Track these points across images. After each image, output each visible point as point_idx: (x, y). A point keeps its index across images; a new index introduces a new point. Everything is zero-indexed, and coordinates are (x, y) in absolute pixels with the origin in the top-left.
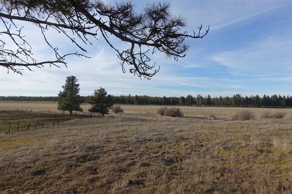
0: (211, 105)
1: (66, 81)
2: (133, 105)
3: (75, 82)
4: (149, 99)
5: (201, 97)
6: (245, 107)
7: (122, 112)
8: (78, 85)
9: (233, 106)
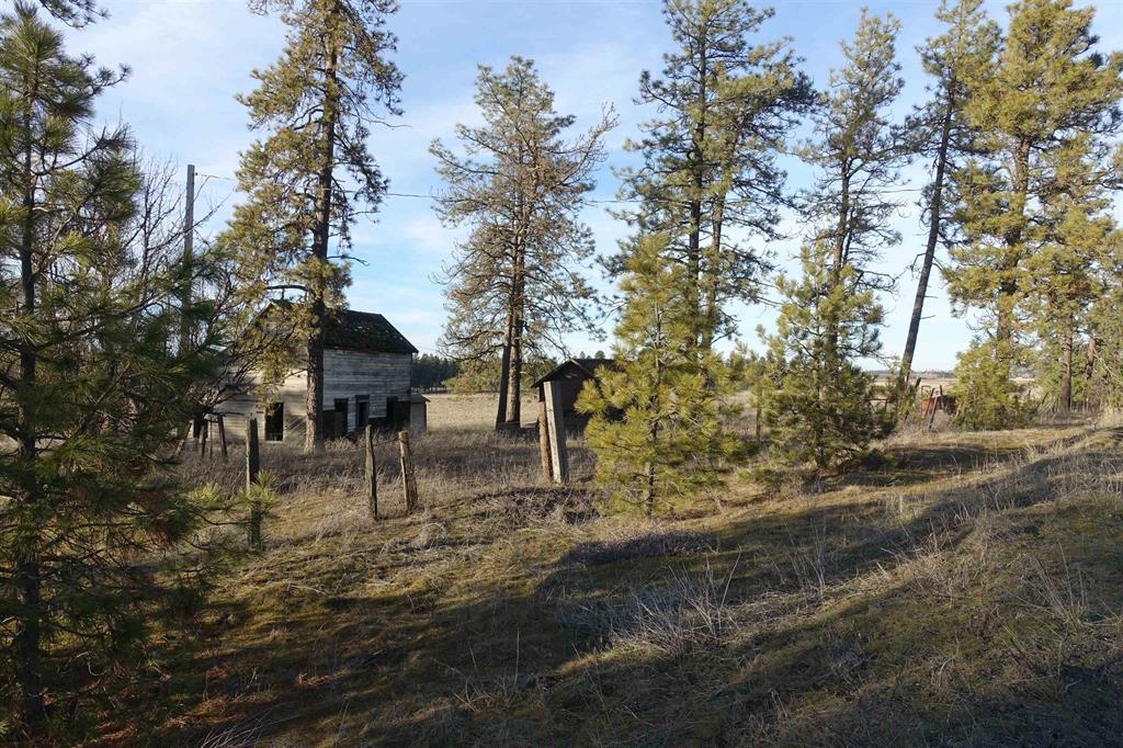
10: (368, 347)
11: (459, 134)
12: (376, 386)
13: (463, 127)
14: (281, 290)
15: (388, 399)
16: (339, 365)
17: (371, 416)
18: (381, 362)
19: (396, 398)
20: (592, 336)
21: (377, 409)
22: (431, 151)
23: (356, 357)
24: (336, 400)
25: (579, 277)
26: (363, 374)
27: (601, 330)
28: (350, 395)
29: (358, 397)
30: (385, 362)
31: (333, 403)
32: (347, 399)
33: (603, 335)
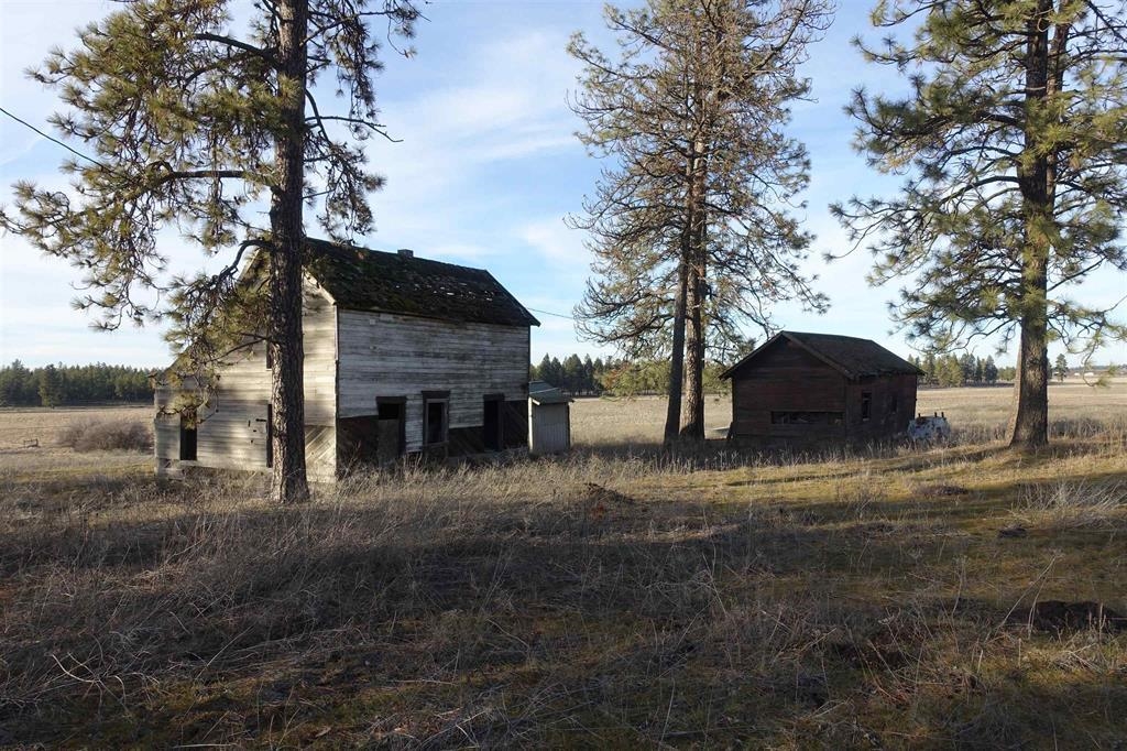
2: (37, 409)
10: (443, 310)
11: (609, 21)
12: (463, 376)
13: (616, 11)
14: (211, 180)
15: (485, 397)
16: (386, 339)
17: (452, 426)
18: (471, 337)
19: (502, 396)
20: (808, 305)
21: (464, 414)
22: (570, 49)
23: (421, 327)
24: (378, 398)
25: (788, 218)
26: (437, 356)
27: (820, 296)
28: (411, 391)
29: (426, 395)
30: (479, 338)
31: (374, 404)
32: (404, 398)
33: (825, 303)
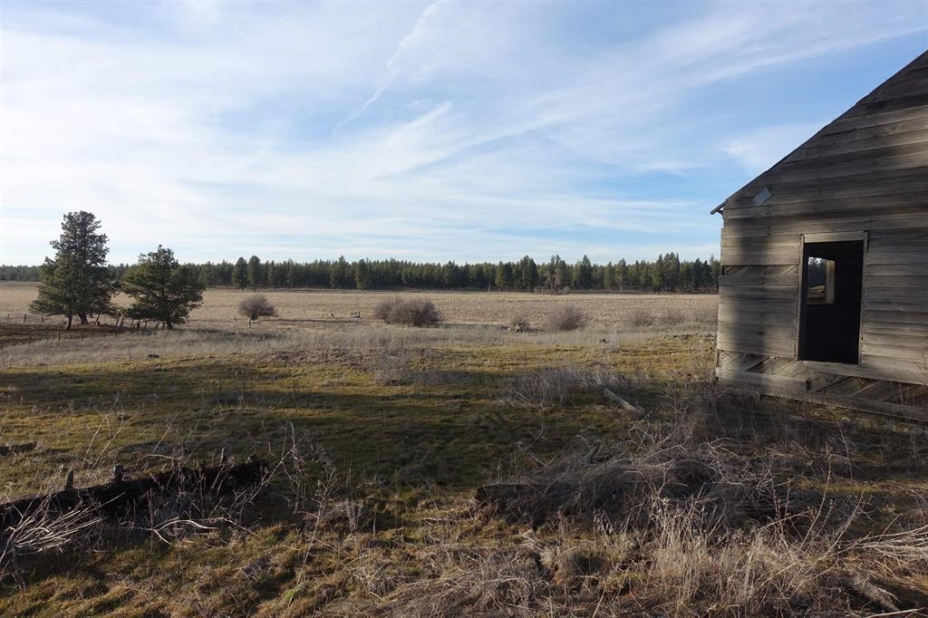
0: (591, 287)
1: (64, 227)
2: (354, 291)
3: (91, 231)
4: (404, 270)
5: (563, 263)
6: (690, 292)
7: (271, 315)
8: (102, 239)
9: (657, 290)
